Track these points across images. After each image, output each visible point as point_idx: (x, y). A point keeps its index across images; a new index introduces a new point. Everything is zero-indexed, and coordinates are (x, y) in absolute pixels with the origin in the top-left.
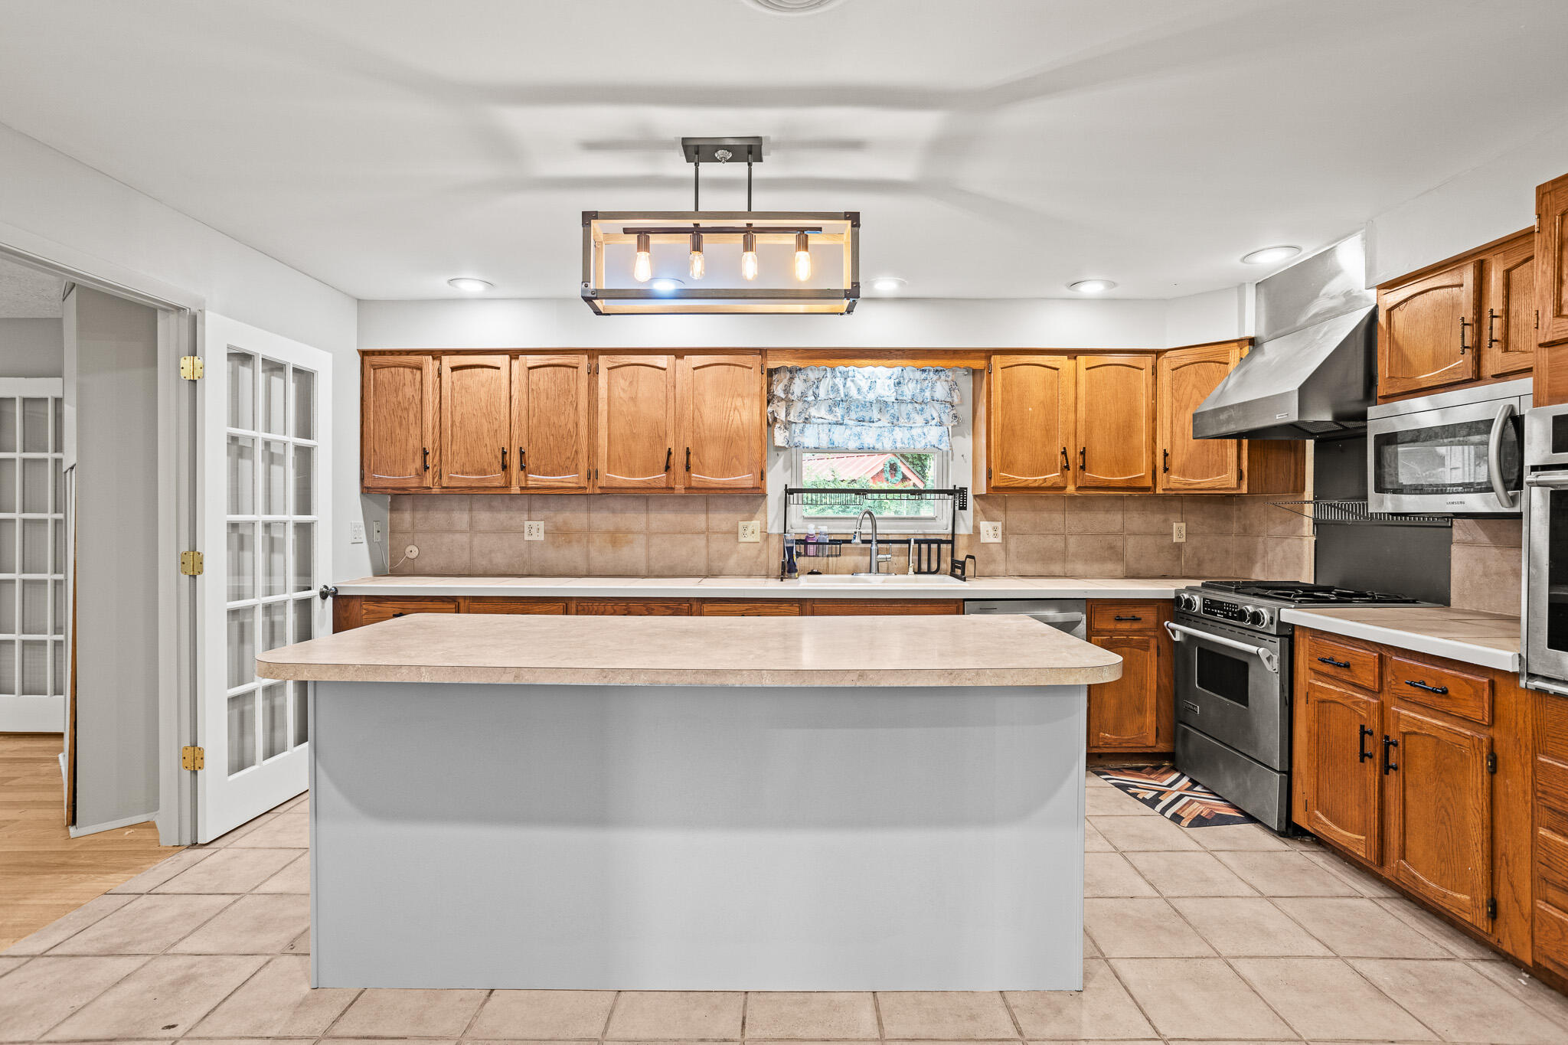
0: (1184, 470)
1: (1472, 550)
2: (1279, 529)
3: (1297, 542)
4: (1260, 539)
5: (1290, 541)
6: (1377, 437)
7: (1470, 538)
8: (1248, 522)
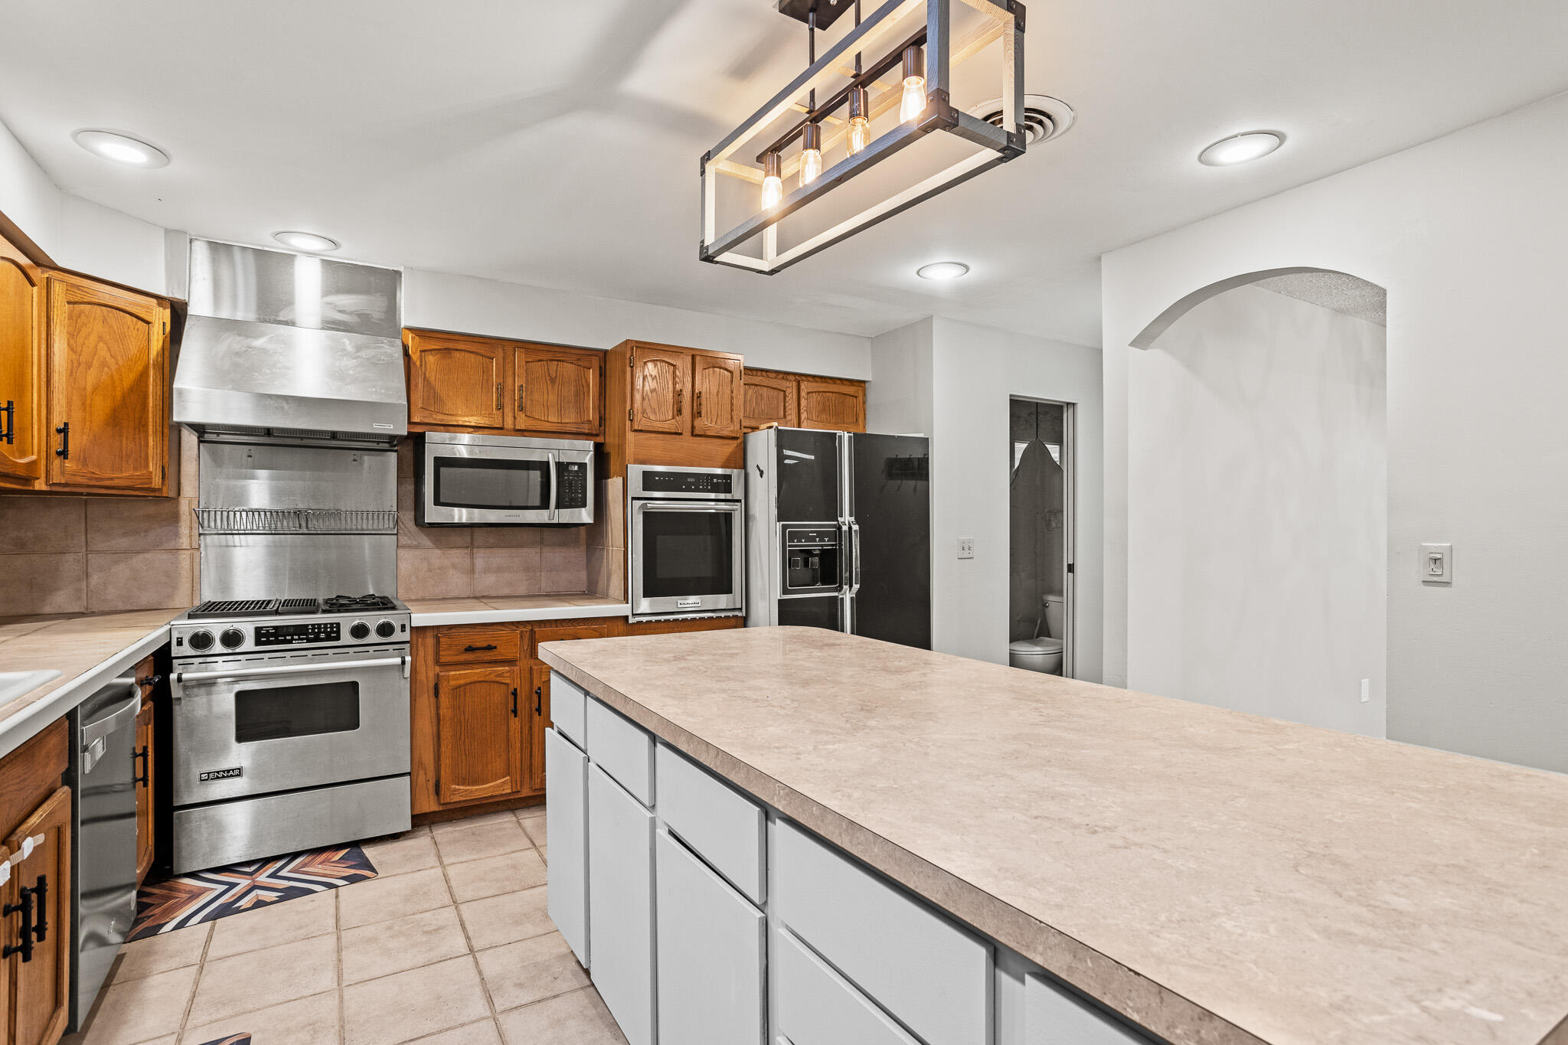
0: (85, 459)
1: (417, 552)
2: (123, 543)
3: (164, 556)
4: (70, 557)
5: (148, 556)
6: (436, 459)
7: (415, 543)
8: (30, 534)
